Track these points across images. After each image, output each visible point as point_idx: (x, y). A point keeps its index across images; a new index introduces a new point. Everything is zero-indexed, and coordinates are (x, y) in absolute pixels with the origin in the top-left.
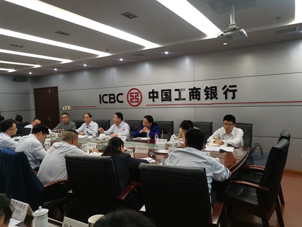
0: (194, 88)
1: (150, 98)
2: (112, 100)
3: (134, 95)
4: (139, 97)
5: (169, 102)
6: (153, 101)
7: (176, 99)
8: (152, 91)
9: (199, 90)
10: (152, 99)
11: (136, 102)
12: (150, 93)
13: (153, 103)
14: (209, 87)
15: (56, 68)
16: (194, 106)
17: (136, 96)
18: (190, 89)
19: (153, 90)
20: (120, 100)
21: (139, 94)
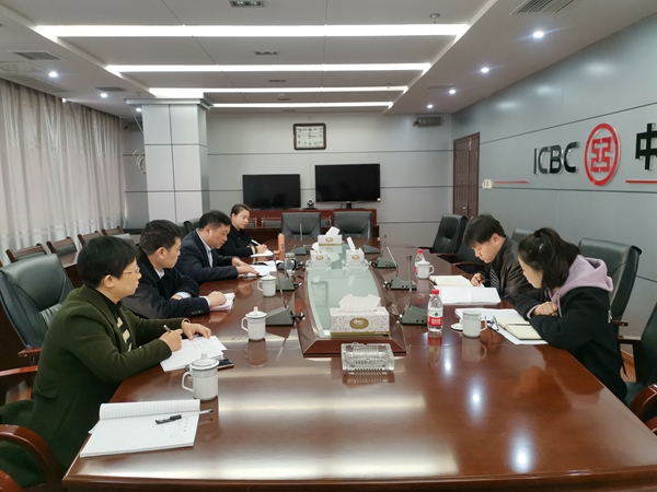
1: (637, 157)
2: (556, 165)
3: (602, 146)
4: (612, 154)
6: (647, 167)
8: (645, 131)
10: (643, 158)
11: (604, 169)
12: (640, 136)
13: (647, 175)
17: (605, 150)
19: (649, 126)
20: (571, 165)
21: (613, 144)
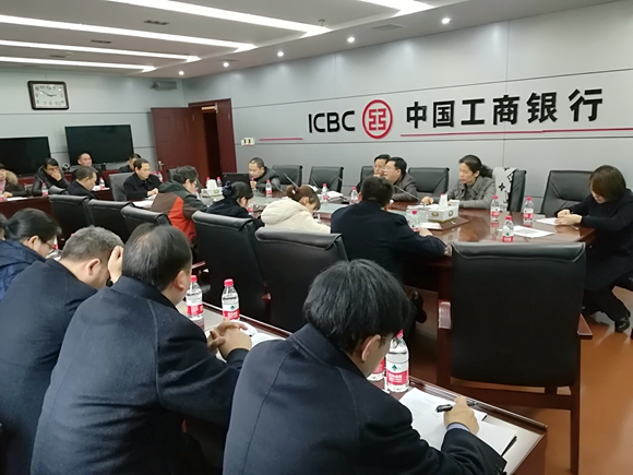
0: (506, 96)
1: (408, 121)
2: (334, 126)
3: (377, 114)
4: (387, 119)
5: (449, 127)
6: (416, 126)
7: (463, 123)
8: (413, 105)
9: (515, 102)
10: (413, 122)
11: (380, 128)
12: (409, 109)
13: (416, 131)
14: (539, 94)
15: (228, 61)
16: (502, 136)
17: (380, 116)
18: (495, 100)
19: (416, 103)
21: (388, 112)
